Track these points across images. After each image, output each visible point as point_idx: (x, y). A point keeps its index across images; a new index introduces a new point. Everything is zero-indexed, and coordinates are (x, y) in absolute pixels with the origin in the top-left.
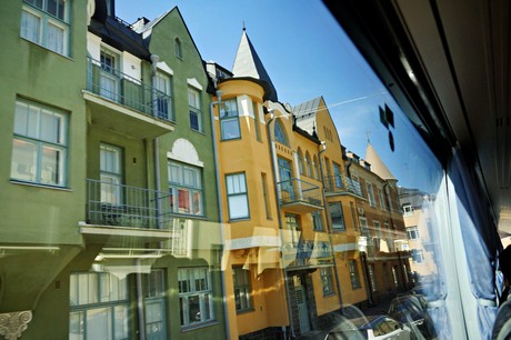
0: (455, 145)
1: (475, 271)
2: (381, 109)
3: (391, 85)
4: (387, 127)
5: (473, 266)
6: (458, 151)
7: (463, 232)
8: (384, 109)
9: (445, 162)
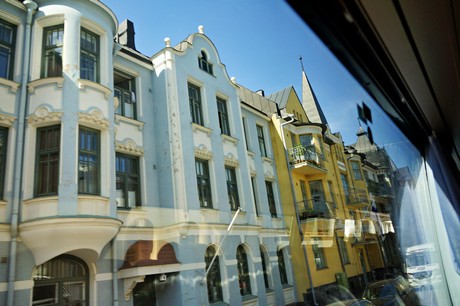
0: (431, 134)
1: (457, 251)
2: (359, 107)
3: (368, 84)
4: (366, 122)
5: (455, 245)
6: (434, 140)
7: (443, 214)
8: (361, 106)
9: (423, 150)
